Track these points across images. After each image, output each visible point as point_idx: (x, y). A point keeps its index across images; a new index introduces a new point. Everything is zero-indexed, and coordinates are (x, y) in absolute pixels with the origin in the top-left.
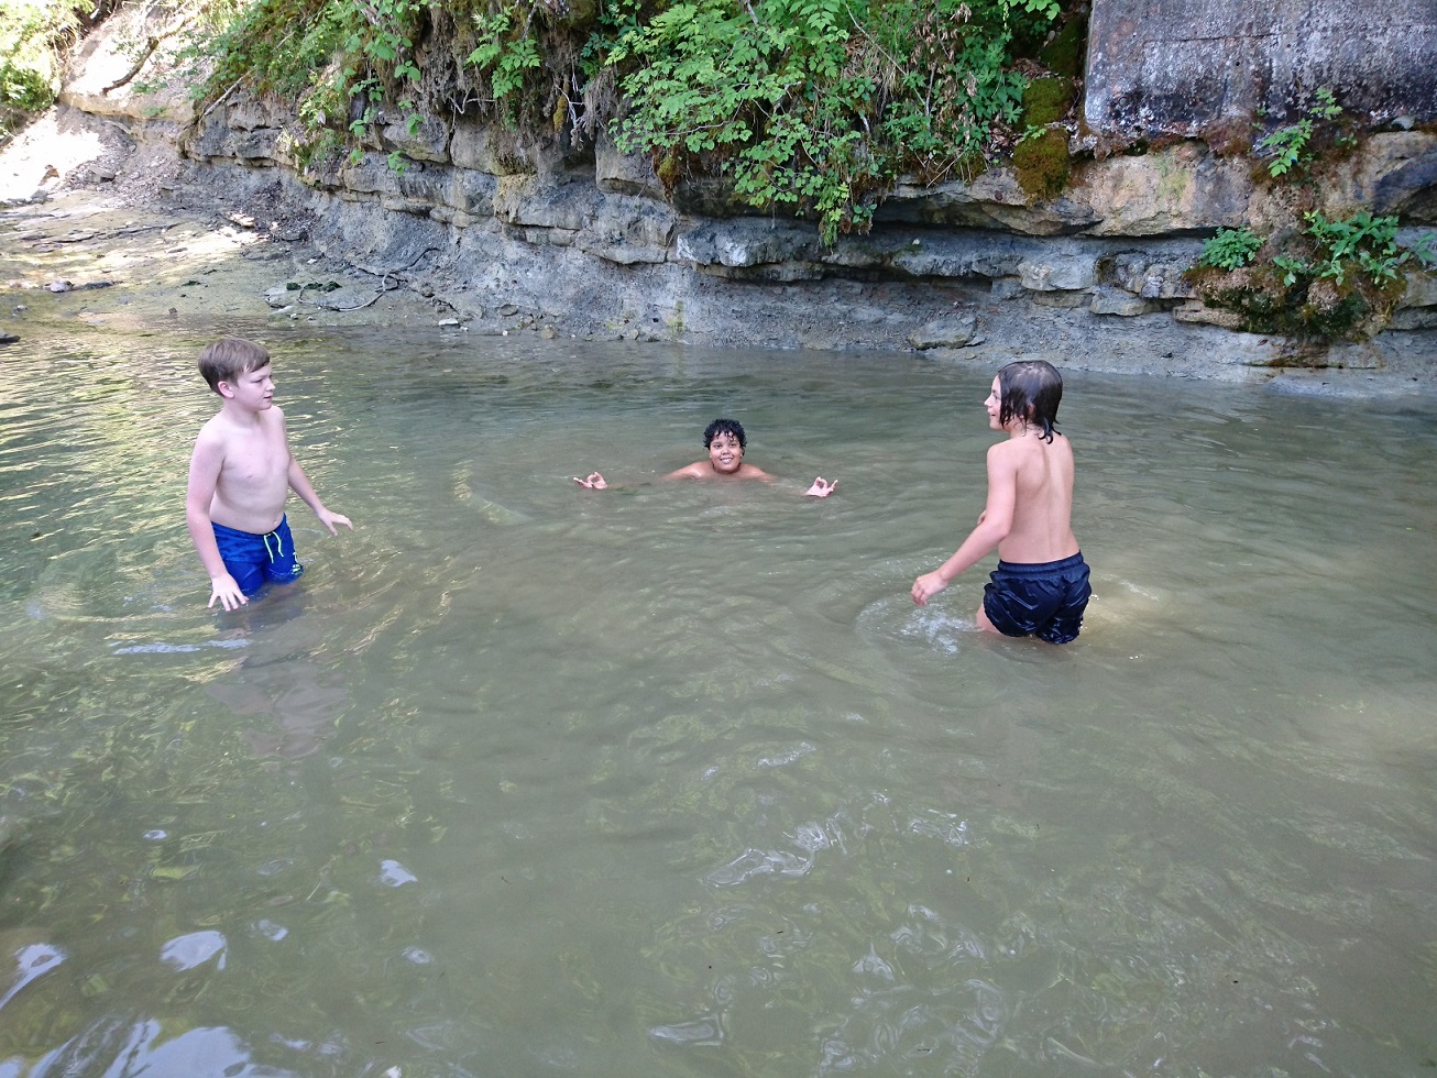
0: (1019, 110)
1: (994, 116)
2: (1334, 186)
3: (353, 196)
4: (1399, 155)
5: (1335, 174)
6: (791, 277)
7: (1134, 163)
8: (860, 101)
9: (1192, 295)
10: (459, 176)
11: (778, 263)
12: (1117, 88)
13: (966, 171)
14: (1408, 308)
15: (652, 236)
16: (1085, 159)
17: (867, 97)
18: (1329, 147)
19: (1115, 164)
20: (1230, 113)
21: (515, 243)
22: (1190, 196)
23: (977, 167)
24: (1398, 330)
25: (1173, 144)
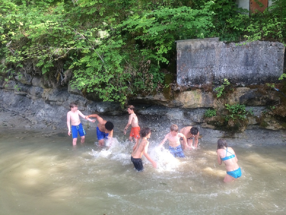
0: (163, 81)
1: (158, 82)
2: (231, 98)
3: (7, 90)
4: (243, 92)
5: (231, 96)
6: (115, 114)
7: (189, 93)
8: (128, 78)
9: (204, 121)
10: (34, 88)
11: (112, 111)
12: (183, 77)
13: (153, 94)
14: (250, 125)
15: (82, 104)
16: (178, 92)
17: (129, 78)
18: (228, 90)
19: (185, 93)
20: (207, 83)
21: (47, 104)
22: (201, 100)
23: (155, 93)
24: (249, 129)
25: (196, 89)
